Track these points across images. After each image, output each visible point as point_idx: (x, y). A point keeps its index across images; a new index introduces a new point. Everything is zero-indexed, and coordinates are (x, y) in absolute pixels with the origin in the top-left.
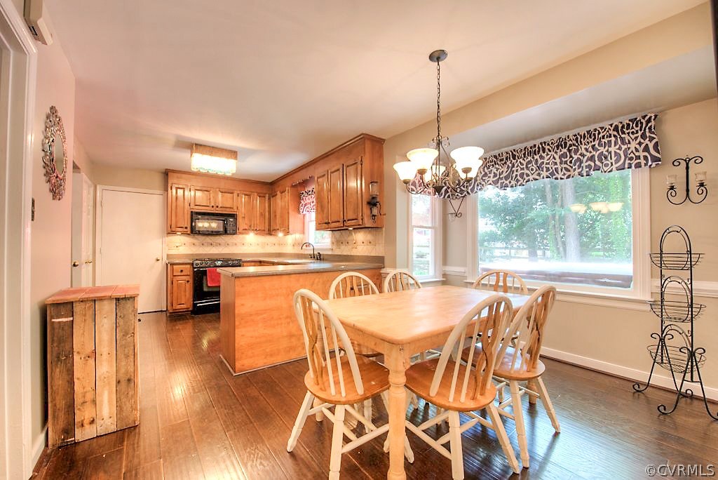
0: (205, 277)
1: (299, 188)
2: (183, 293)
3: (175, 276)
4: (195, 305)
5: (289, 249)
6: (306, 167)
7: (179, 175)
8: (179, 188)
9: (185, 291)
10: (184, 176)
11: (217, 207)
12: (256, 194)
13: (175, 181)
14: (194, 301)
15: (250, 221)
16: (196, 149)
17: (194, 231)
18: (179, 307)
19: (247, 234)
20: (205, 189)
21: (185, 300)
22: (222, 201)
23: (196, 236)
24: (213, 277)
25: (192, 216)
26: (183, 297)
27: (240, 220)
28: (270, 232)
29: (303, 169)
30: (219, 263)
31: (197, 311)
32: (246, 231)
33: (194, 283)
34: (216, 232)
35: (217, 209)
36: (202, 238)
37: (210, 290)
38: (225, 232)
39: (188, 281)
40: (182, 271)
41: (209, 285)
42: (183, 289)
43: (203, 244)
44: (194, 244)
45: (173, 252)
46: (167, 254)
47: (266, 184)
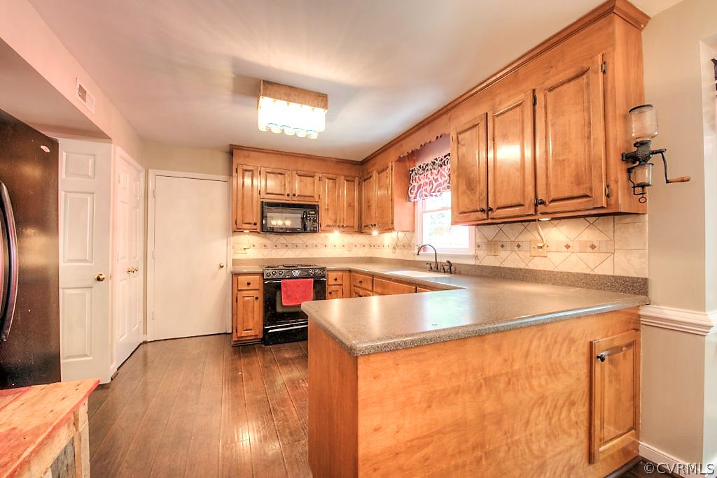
0: (278, 293)
1: (407, 164)
2: (250, 315)
3: (240, 290)
4: (265, 331)
5: (387, 253)
6: (429, 123)
7: (246, 153)
8: (247, 171)
9: (253, 312)
10: (252, 154)
11: (294, 195)
12: (342, 177)
13: (241, 161)
14: (264, 325)
15: (336, 214)
16: (265, 89)
17: (265, 230)
18: (244, 334)
19: (330, 231)
20: (277, 171)
21: (253, 325)
22: (299, 188)
23: (269, 235)
24: (289, 293)
25: (262, 207)
26: (251, 320)
27: (322, 213)
28: (361, 229)
29: (424, 126)
30: (297, 273)
31: (269, 339)
32: (330, 228)
33: (265, 301)
34: (290, 229)
35: (295, 198)
36: (274, 237)
37: (285, 310)
38: (304, 230)
39: (257, 298)
40: (249, 284)
41: (284, 304)
42: (250, 309)
43: (276, 246)
44: (265, 246)
45: (239, 256)
46: (233, 259)
47: (355, 164)
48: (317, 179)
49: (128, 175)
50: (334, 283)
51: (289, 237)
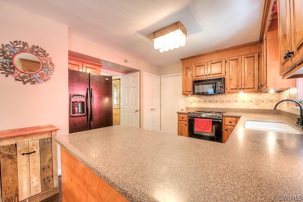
2: (183, 132)
7: (187, 60)
8: (187, 68)
9: (185, 130)
10: (189, 60)
11: (209, 75)
12: (243, 57)
15: (238, 81)
17: (194, 94)
20: (201, 64)
24: (198, 125)
25: (193, 84)
27: (227, 82)
30: (204, 116)
32: (233, 90)
38: (215, 93)
39: (186, 125)
40: (183, 118)
41: (195, 130)
42: (183, 129)
43: (205, 101)
44: (200, 101)
45: (189, 106)
46: (186, 107)
47: (254, 45)
48: (224, 62)
49: (151, 80)
50: (229, 124)
51: (213, 96)
